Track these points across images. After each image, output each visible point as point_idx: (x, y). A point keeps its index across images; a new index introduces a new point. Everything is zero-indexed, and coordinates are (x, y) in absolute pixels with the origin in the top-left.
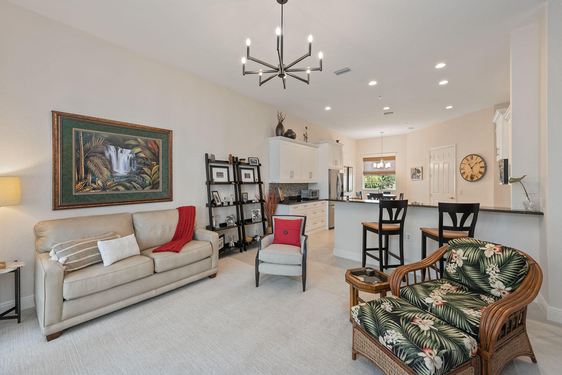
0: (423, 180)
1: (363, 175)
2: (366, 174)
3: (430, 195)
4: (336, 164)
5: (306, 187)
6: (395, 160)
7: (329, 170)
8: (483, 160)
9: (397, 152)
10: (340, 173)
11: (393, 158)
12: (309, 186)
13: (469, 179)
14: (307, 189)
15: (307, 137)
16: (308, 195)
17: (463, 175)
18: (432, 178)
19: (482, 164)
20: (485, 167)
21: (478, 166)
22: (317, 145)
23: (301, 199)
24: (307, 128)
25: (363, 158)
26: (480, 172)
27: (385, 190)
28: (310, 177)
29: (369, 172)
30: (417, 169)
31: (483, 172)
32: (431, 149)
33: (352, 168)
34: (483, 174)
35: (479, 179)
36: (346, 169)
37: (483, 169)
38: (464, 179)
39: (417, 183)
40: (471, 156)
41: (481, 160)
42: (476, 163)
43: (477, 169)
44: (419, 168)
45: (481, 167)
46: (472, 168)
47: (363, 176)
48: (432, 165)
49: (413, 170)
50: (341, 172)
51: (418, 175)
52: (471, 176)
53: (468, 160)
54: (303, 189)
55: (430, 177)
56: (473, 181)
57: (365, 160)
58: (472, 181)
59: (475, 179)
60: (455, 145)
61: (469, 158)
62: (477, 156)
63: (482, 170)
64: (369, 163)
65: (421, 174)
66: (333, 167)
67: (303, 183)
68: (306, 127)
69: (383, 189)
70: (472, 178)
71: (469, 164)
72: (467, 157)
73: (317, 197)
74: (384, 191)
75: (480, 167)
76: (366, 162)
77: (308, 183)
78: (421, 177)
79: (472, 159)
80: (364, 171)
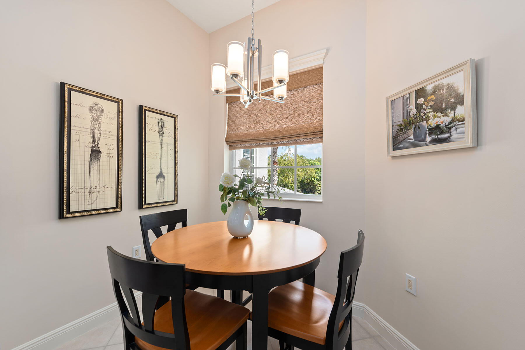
1: (226, 147)
33: (175, 116)
80: (227, 134)
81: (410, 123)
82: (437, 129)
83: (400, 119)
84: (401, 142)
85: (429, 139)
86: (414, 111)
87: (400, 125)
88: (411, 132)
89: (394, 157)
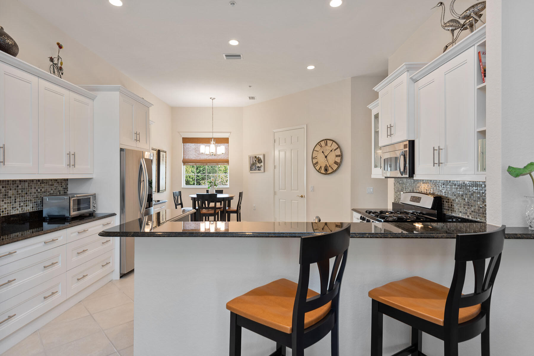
0: (266, 173)
1: (183, 164)
2: (187, 164)
3: (275, 193)
4: (136, 140)
5: (61, 189)
6: (228, 143)
7: (122, 150)
8: (339, 147)
9: (230, 133)
10: (145, 157)
11: (225, 141)
12: (69, 186)
13: (323, 171)
14: (65, 194)
15: (61, 69)
16: (63, 208)
17: (315, 166)
18: (277, 170)
19: (338, 152)
20: (341, 156)
21: (333, 154)
22: (91, 92)
23: (44, 220)
24: (60, 47)
25: (183, 138)
26: (336, 163)
27: (218, 187)
28: (69, 165)
29: (192, 160)
30: (257, 157)
31: (339, 162)
32: (274, 131)
33: (165, 152)
34: (339, 165)
35: (334, 171)
36: (155, 153)
37: (339, 158)
38: (317, 170)
39: (257, 176)
40: (325, 141)
41: (337, 146)
42: (331, 151)
43: (332, 158)
44: (260, 156)
45: (337, 156)
46: (326, 157)
47: (182, 166)
48: (277, 153)
49: (251, 158)
50: (147, 155)
51: (259, 165)
52: (325, 167)
53: (321, 146)
54: (51, 195)
55: (275, 168)
56: (328, 174)
57: (186, 140)
58: (326, 174)
59: (330, 171)
60: (306, 125)
61: (323, 144)
62: (332, 142)
63: (338, 160)
64: (191, 146)
65: (262, 164)
66: (130, 145)
67: (51, 180)
68: (58, 44)
69: (215, 187)
70: (326, 170)
71: (323, 152)
72: (321, 143)
73: (91, 209)
74: (216, 189)
75: (335, 156)
76: (188, 144)
77: (67, 180)
78: (262, 169)
79: (326, 145)
80: (183, 158)
81: (254, 164)
82: (258, 167)
83: (252, 163)
84: (252, 169)
85: (257, 169)
86: (254, 161)
87: (252, 164)
88: (254, 166)
89: (251, 173)
